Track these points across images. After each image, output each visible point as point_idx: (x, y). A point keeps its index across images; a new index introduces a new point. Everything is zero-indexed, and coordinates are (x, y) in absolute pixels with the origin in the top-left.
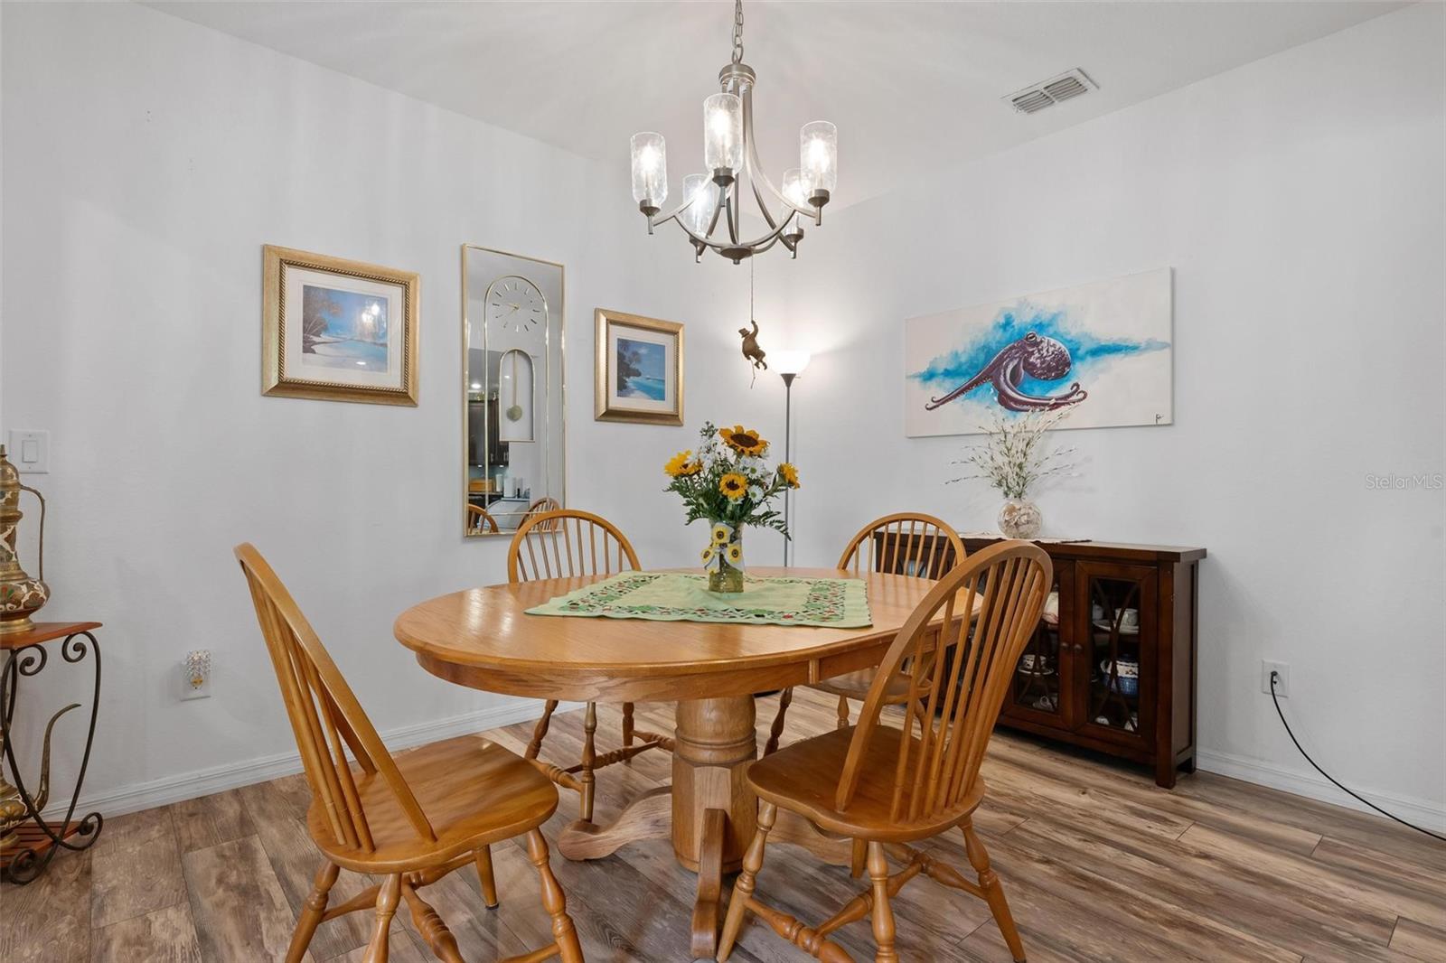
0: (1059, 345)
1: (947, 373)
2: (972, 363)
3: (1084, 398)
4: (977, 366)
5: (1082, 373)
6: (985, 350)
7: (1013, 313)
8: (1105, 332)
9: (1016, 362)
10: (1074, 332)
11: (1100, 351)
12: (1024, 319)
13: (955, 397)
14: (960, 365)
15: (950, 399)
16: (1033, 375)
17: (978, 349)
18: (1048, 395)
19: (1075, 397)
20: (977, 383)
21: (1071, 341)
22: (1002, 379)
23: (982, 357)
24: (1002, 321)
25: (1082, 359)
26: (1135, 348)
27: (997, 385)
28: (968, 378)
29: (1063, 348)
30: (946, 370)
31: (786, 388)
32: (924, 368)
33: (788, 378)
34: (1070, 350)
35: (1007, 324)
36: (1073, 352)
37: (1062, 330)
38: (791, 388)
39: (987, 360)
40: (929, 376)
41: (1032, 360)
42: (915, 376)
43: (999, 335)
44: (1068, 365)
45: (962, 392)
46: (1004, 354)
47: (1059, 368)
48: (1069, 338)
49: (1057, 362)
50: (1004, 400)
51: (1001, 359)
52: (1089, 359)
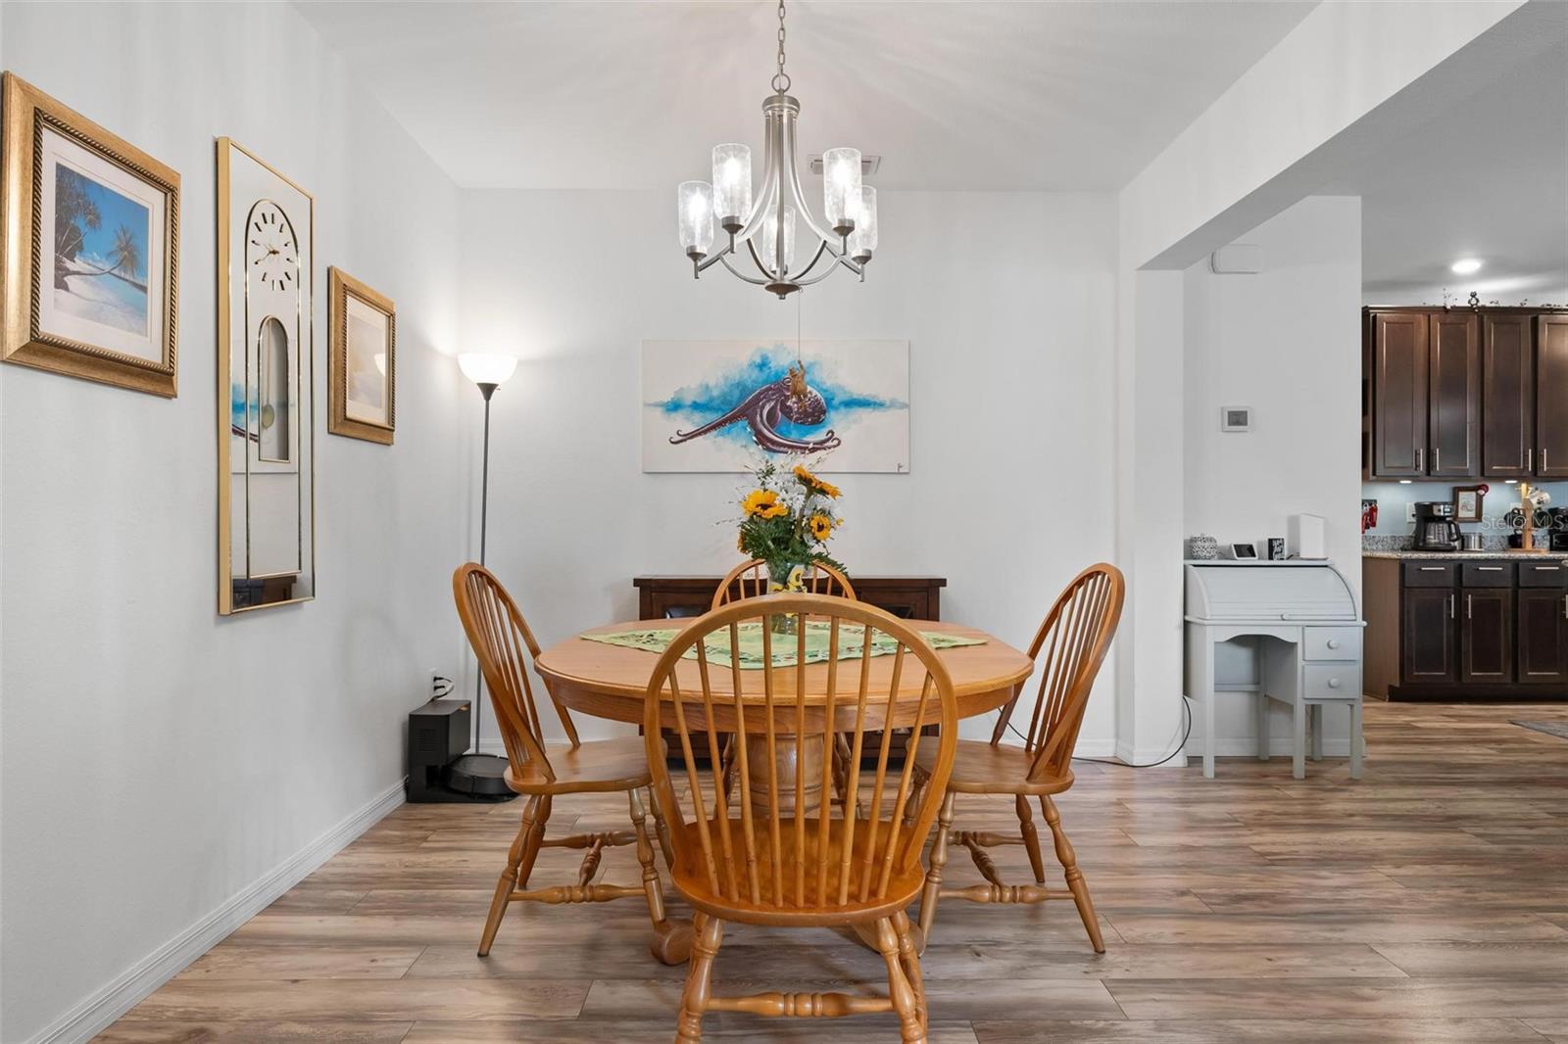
0: (815, 392)
1: (696, 406)
2: (725, 399)
3: (839, 444)
4: (730, 402)
5: (836, 421)
6: (741, 388)
7: (770, 355)
8: (858, 388)
9: (772, 404)
10: (829, 383)
11: (852, 403)
12: (782, 362)
13: (705, 432)
14: (712, 399)
15: (700, 434)
16: (790, 418)
17: (732, 385)
18: (806, 439)
19: (829, 444)
20: (732, 419)
21: (826, 391)
22: (758, 418)
23: (736, 393)
24: (758, 360)
25: (836, 408)
26: (881, 405)
27: (753, 425)
28: (720, 414)
29: (819, 396)
30: (695, 402)
31: (485, 401)
32: (667, 398)
33: (488, 389)
34: (826, 399)
35: (763, 365)
36: (829, 401)
37: (818, 379)
38: (490, 401)
39: (742, 397)
40: (675, 406)
41: (788, 403)
42: (657, 405)
43: (755, 374)
44: (824, 412)
45: (714, 427)
46: (760, 394)
47: (815, 415)
48: (825, 387)
49: (813, 409)
50: (762, 440)
51: (757, 399)
52: (842, 409)
